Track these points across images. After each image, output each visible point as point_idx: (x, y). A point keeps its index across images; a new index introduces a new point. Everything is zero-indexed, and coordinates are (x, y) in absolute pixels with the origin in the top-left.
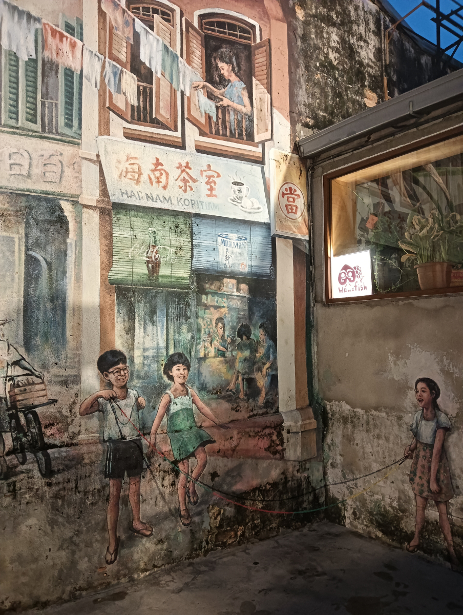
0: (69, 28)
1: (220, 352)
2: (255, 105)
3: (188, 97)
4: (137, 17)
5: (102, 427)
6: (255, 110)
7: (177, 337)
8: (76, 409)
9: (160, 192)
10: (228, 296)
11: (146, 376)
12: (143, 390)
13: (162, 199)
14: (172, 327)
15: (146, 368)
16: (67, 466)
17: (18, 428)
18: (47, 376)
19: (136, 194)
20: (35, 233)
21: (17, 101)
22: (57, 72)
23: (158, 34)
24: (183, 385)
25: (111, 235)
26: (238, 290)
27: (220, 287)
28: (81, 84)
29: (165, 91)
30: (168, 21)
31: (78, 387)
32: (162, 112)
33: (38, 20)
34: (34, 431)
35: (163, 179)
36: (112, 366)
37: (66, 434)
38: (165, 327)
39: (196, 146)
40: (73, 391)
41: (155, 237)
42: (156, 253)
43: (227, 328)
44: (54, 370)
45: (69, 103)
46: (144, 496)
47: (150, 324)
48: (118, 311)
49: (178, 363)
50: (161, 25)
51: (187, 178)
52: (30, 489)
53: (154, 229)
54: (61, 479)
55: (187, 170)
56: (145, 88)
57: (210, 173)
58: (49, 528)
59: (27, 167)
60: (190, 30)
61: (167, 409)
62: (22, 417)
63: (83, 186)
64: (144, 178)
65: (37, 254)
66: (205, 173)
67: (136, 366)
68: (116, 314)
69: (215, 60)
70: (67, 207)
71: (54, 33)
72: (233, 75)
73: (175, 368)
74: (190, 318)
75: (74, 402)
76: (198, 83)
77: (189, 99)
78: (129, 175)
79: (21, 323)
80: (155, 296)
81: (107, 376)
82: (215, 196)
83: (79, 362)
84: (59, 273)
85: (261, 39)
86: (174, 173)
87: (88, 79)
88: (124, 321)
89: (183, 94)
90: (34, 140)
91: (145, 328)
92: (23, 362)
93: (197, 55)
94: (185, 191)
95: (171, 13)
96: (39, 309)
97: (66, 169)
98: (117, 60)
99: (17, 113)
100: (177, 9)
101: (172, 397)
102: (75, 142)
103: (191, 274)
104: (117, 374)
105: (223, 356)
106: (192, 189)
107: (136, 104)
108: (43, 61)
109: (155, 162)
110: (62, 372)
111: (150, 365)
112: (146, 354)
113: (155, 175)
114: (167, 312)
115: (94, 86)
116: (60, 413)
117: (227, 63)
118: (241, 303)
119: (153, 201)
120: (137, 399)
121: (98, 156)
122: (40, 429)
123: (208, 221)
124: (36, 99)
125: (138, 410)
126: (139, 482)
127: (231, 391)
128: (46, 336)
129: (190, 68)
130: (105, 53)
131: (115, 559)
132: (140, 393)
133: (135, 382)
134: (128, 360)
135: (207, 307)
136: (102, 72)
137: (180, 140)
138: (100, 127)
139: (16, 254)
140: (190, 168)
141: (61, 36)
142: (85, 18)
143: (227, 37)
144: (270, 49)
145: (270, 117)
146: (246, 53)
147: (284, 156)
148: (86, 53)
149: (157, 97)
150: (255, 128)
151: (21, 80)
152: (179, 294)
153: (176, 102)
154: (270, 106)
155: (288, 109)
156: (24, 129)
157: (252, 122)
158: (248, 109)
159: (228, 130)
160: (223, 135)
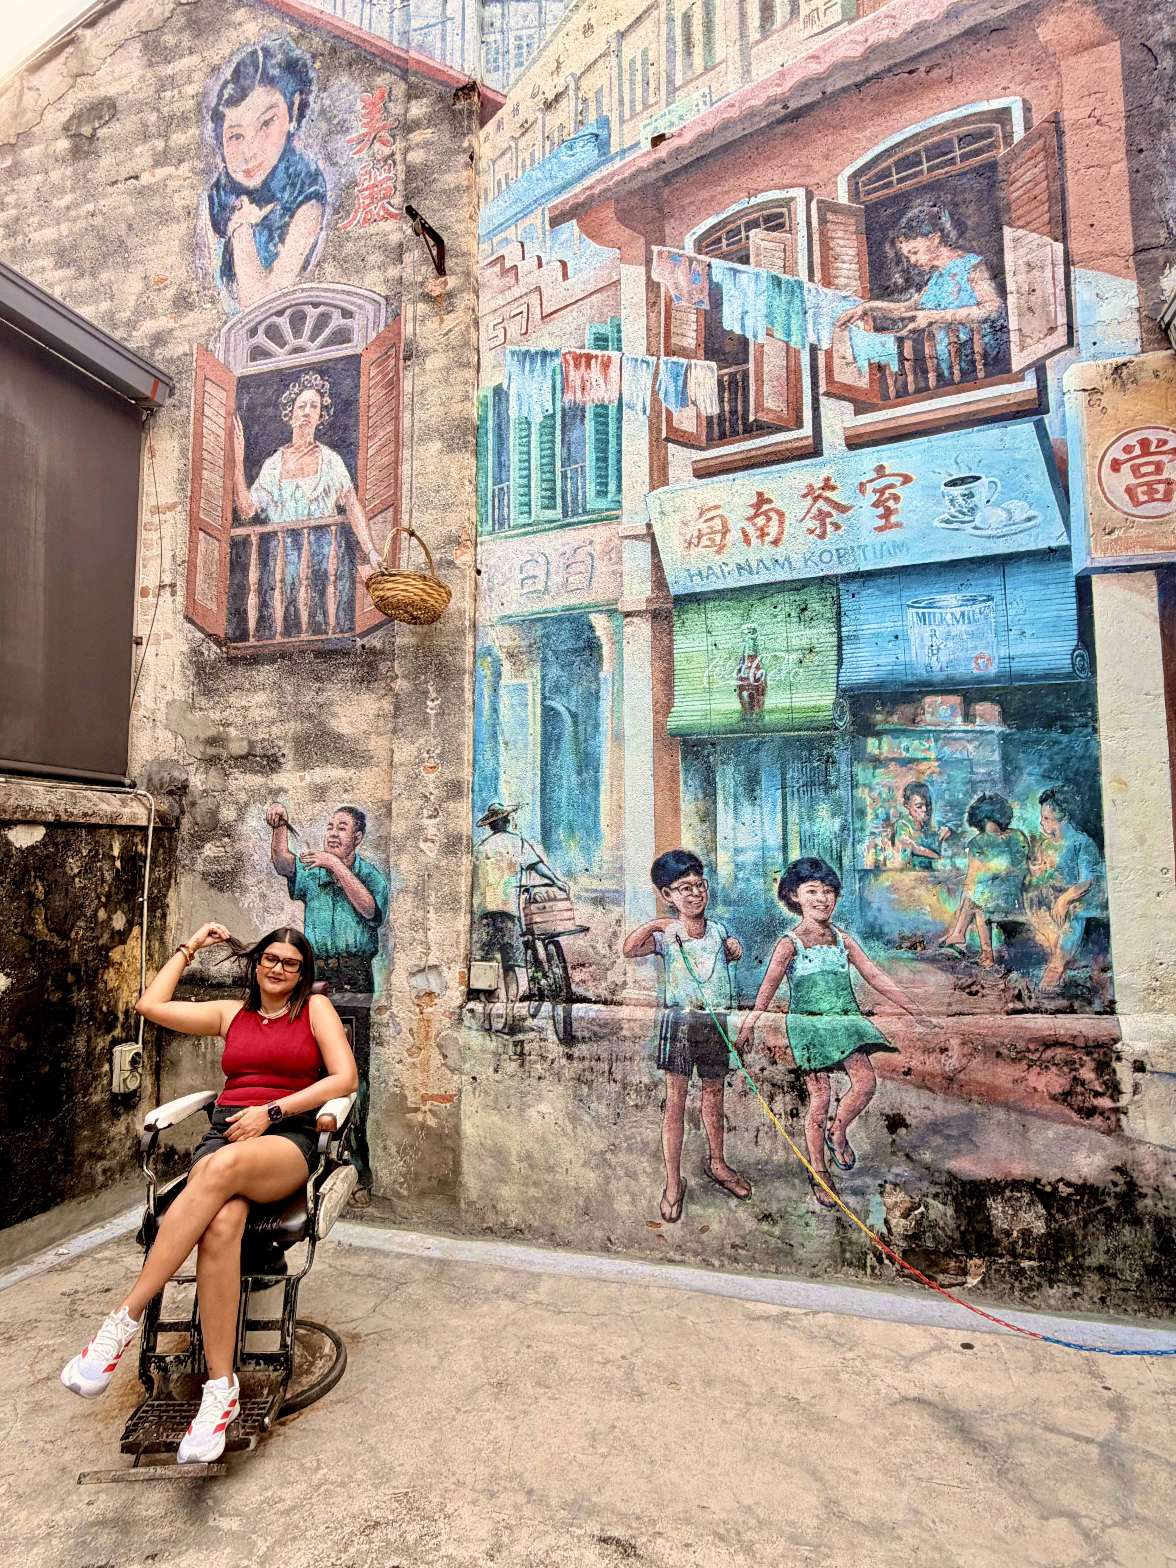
0: (601, 341)
1: (917, 860)
2: (1011, 286)
3: (826, 351)
4: (716, 257)
5: (661, 982)
6: (1011, 300)
7: (807, 825)
8: (619, 946)
9: (766, 551)
10: (941, 735)
11: (741, 901)
12: (738, 925)
13: (769, 564)
14: (796, 807)
15: (741, 885)
16: (595, 1034)
17: (537, 963)
18: (574, 889)
19: (718, 571)
20: (554, 672)
21: (528, 486)
22: (583, 418)
23: (758, 265)
24: (824, 923)
25: (671, 653)
26: (968, 717)
27: (916, 715)
28: (619, 420)
29: (773, 363)
30: (781, 226)
31: (619, 910)
32: (768, 404)
33: (555, 354)
34: (556, 970)
35: (773, 530)
36: (676, 878)
37: (604, 985)
38: (779, 808)
39: (847, 438)
40: (613, 916)
41: (754, 640)
42: (758, 668)
43: (936, 806)
44: (584, 881)
45: (602, 459)
46: (731, 1120)
47: (746, 803)
48: (685, 782)
49: (811, 877)
50: (764, 244)
51: (826, 508)
52: (543, 1058)
53: (754, 625)
54: (585, 1053)
55: (827, 494)
56: (732, 377)
57: (882, 483)
58: (569, 1127)
59: (543, 577)
60: (830, 217)
61: (790, 968)
62: (539, 945)
63: (625, 582)
64: (735, 535)
65: (557, 704)
66: (869, 487)
67: (722, 881)
68: (682, 787)
69: (893, 243)
70: (600, 623)
71: (577, 359)
72: (945, 251)
73: (804, 888)
74: (836, 787)
75: (615, 934)
76: (850, 313)
77: (829, 354)
78: (705, 541)
79: (538, 808)
80: (757, 750)
81: (668, 894)
82: (898, 525)
83: (621, 868)
84: (589, 729)
85: (1028, 126)
86: (798, 509)
87: (631, 407)
88: (696, 799)
89: (814, 349)
90: (552, 535)
91: (735, 809)
92: (541, 866)
93: (846, 258)
94: (822, 536)
95: (784, 210)
96: (560, 787)
97: (598, 564)
98: (682, 352)
99: (529, 504)
100: (799, 194)
101: (800, 945)
102: (611, 516)
103: (838, 697)
104: (685, 893)
105: (929, 867)
106: (837, 527)
107: (716, 411)
108: (563, 410)
109: (754, 501)
110: (596, 885)
111: (748, 880)
112: (740, 859)
113: (754, 525)
114: (784, 779)
115: (640, 413)
116: (594, 948)
117: (925, 236)
118: (977, 748)
119: (751, 573)
120: (724, 941)
121: (649, 526)
122: (565, 969)
123: (881, 581)
124: (553, 472)
125: (728, 961)
126: (720, 1091)
127: (951, 946)
128: (571, 829)
129: (831, 291)
130: (659, 350)
131: (679, 1217)
132: (731, 930)
133: (720, 909)
134: (706, 870)
135: (877, 762)
136: (654, 385)
137: (810, 441)
138: (651, 478)
139: (530, 707)
140: (833, 488)
141: (589, 357)
142: (624, 313)
143: (925, 178)
144: (1060, 133)
145: (1061, 296)
146: (979, 184)
147: (1117, 369)
148: (627, 367)
149: (760, 380)
150: (1014, 337)
151: (535, 453)
152: (810, 741)
153: (798, 372)
154: (1060, 271)
155: (1131, 246)
156: (537, 523)
157: (1004, 329)
158: (991, 306)
159: (932, 377)
160: (918, 391)
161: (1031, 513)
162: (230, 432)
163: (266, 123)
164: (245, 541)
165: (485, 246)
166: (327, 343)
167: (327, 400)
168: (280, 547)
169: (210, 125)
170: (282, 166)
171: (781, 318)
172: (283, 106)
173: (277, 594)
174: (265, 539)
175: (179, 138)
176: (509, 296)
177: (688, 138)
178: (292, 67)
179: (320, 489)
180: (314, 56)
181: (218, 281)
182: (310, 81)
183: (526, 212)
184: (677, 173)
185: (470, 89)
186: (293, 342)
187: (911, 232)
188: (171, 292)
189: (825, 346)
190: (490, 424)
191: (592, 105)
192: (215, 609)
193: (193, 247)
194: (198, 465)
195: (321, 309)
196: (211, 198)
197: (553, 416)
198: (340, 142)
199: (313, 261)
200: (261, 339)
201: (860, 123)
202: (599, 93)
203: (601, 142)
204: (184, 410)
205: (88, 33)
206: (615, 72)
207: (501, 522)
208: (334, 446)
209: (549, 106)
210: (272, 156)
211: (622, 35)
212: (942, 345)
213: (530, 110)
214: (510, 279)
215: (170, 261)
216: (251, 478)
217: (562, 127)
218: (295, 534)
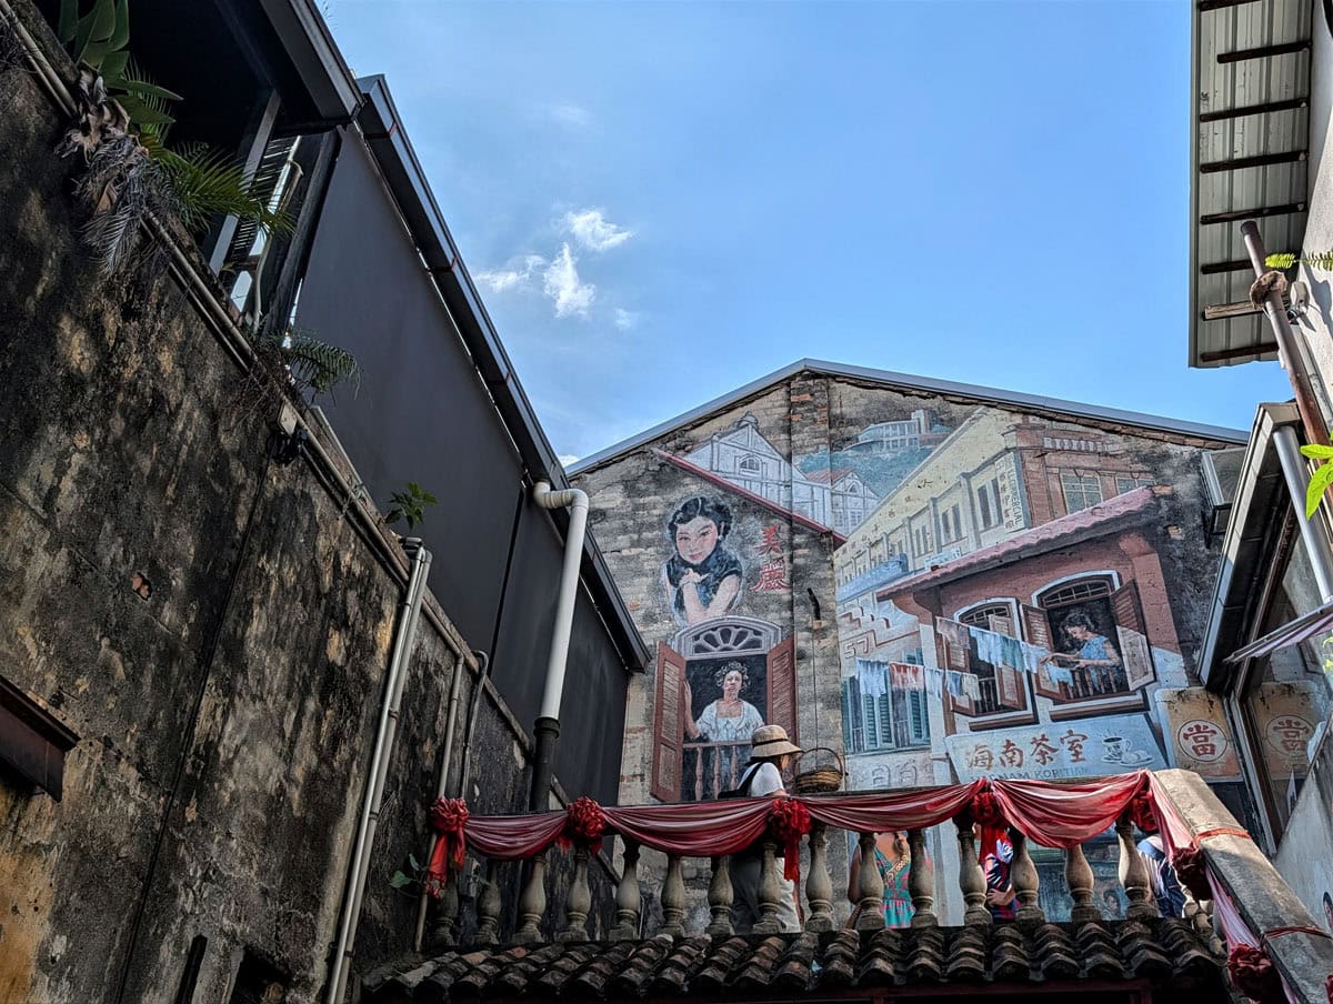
0: (911, 659)
2: (1124, 652)
3: (1035, 674)
4: (972, 625)
6: (1125, 658)
7: (1053, 913)
9: (1015, 770)
13: (1016, 776)
14: (1046, 904)
21: (875, 730)
22: (904, 698)
23: (995, 631)
28: (926, 700)
29: (1008, 677)
30: (1005, 614)
32: (1007, 697)
33: (886, 664)
35: (1017, 758)
39: (1051, 716)
45: (917, 718)
50: (996, 621)
51: (1044, 750)
55: (1044, 742)
56: (986, 682)
57: (1072, 738)
60: (1030, 612)
64: (996, 760)
66: (1066, 740)
69: (1063, 627)
71: (899, 668)
72: (1090, 634)
74: (1067, 893)
76: (1046, 657)
77: (1037, 675)
78: (980, 763)
82: (1083, 759)
85: (1121, 583)
86: (1028, 750)
87: (932, 693)
89: (1029, 673)
90: (890, 756)
93: (1040, 632)
94: (1044, 763)
95: (1006, 607)
97: (919, 773)
98: (958, 668)
99: (875, 739)
100: (1013, 601)
102: (925, 748)
106: (1052, 759)
107: (979, 698)
108: (893, 692)
109: (1005, 744)
113: (1007, 756)
115: (937, 696)
117: (1079, 626)
121: (947, 754)
124: (889, 723)
129: (1034, 646)
130: (944, 666)
136: (943, 683)
137: (1032, 717)
138: (946, 728)
140: (1047, 740)
141: (905, 667)
142: (923, 647)
143: (1075, 600)
144: (1137, 589)
145: (1148, 659)
146: (1102, 606)
147: (1180, 693)
148: (928, 674)
149: (1001, 685)
150: (1128, 675)
151: (877, 713)
152: (1049, 867)
153: (1022, 683)
154: (1146, 647)
155: (1177, 641)
156: (882, 750)
157: (1123, 671)
158: (1115, 660)
159: (1090, 689)
160: (1084, 696)
161: (1149, 756)
162: (682, 690)
163: (704, 534)
164: (694, 751)
165: (840, 607)
166: (744, 647)
167: (746, 677)
168: (716, 757)
169: (668, 531)
170: (714, 555)
171: (1009, 657)
172: (714, 528)
173: (716, 781)
174: (707, 751)
175: (647, 535)
176: (856, 633)
177: (950, 569)
178: (719, 509)
179: (743, 724)
180: (733, 506)
181: (673, 610)
182: (731, 517)
183: (862, 593)
184: (947, 584)
185: (829, 533)
186: (723, 645)
187: (1072, 624)
188: (642, 612)
189: (1035, 671)
190: (849, 695)
191: (897, 548)
192: (672, 789)
193: (657, 590)
194: (660, 707)
195: (741, 629)
196: (668, 567)
197: (886, 695)
198: (750, 548)
199: (735, 605)
200: (702, 641)
201: (1040, 572)
202: (900, 543)
203: (903, 564)
204: (650, 676)
205: (588, 476)
206: (908, 535)
207: (859, 748)
208: (750, 702)
209: (872, 545)
210: (709, 550)
211: (911, 519)
212: (1094, 675)
213: (861, 546)
214: (855, 625)
215: (641, 596)
216: (696, 717)
217: (880, 556)
218: (727, 748)
